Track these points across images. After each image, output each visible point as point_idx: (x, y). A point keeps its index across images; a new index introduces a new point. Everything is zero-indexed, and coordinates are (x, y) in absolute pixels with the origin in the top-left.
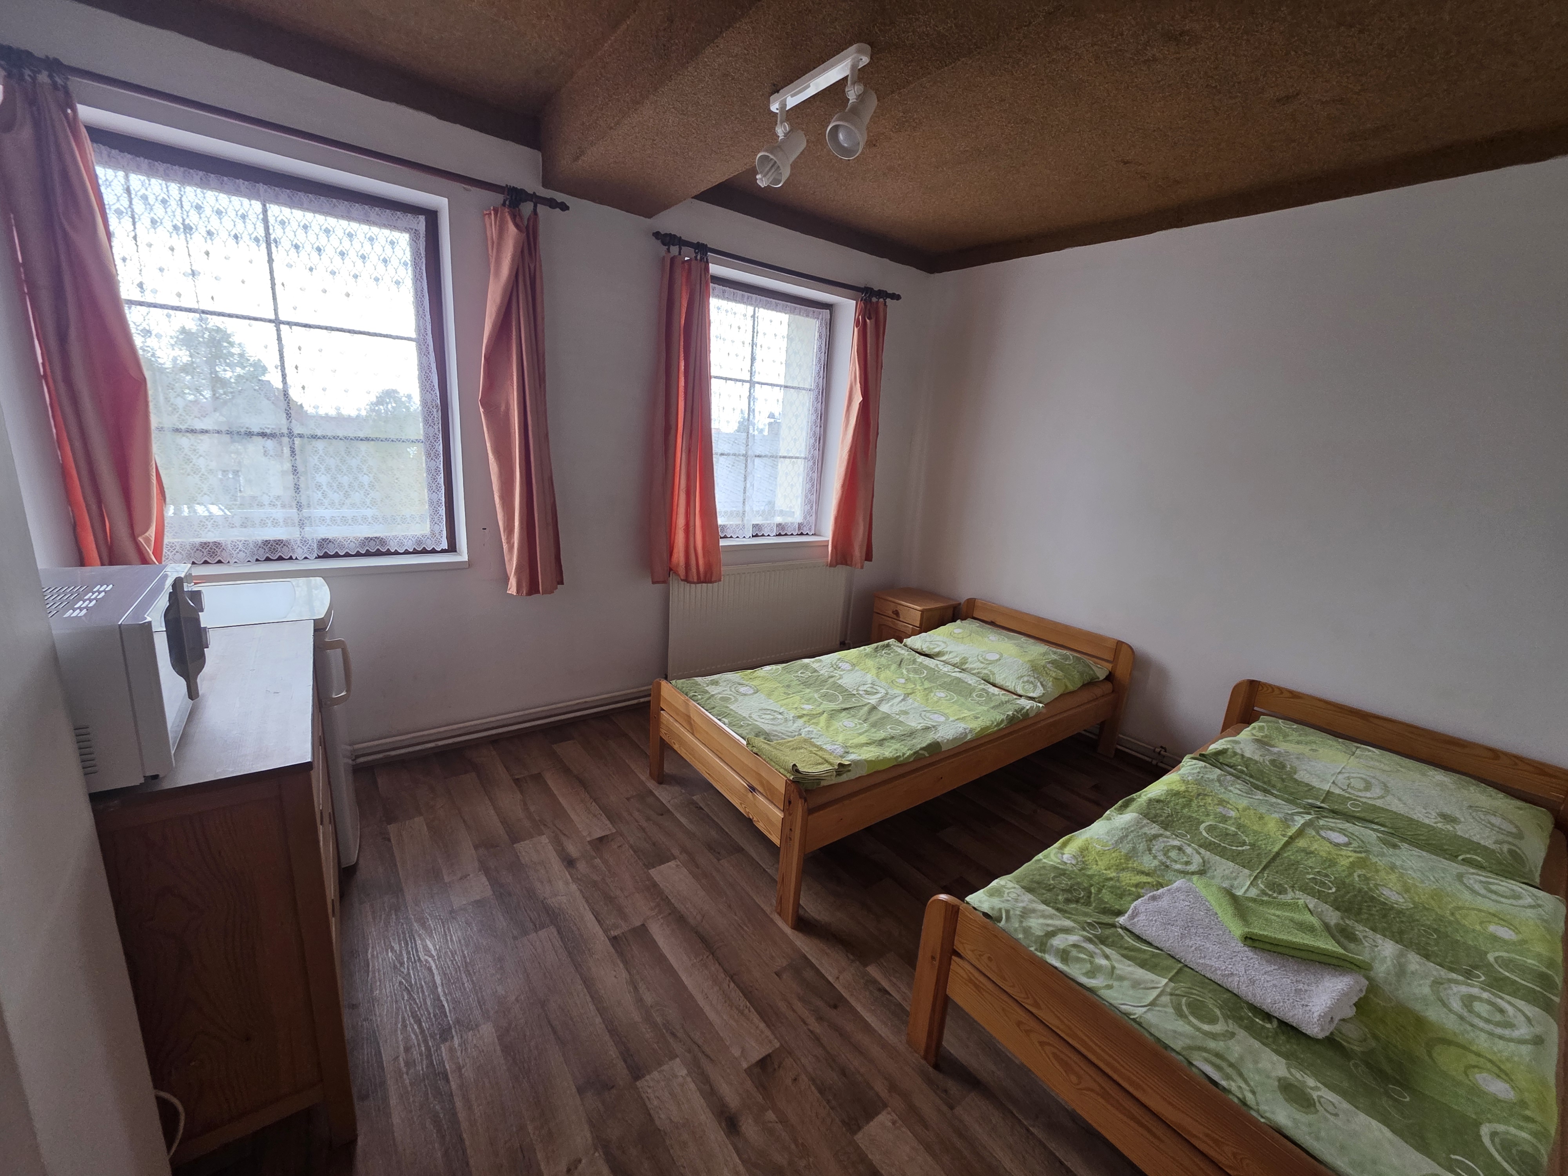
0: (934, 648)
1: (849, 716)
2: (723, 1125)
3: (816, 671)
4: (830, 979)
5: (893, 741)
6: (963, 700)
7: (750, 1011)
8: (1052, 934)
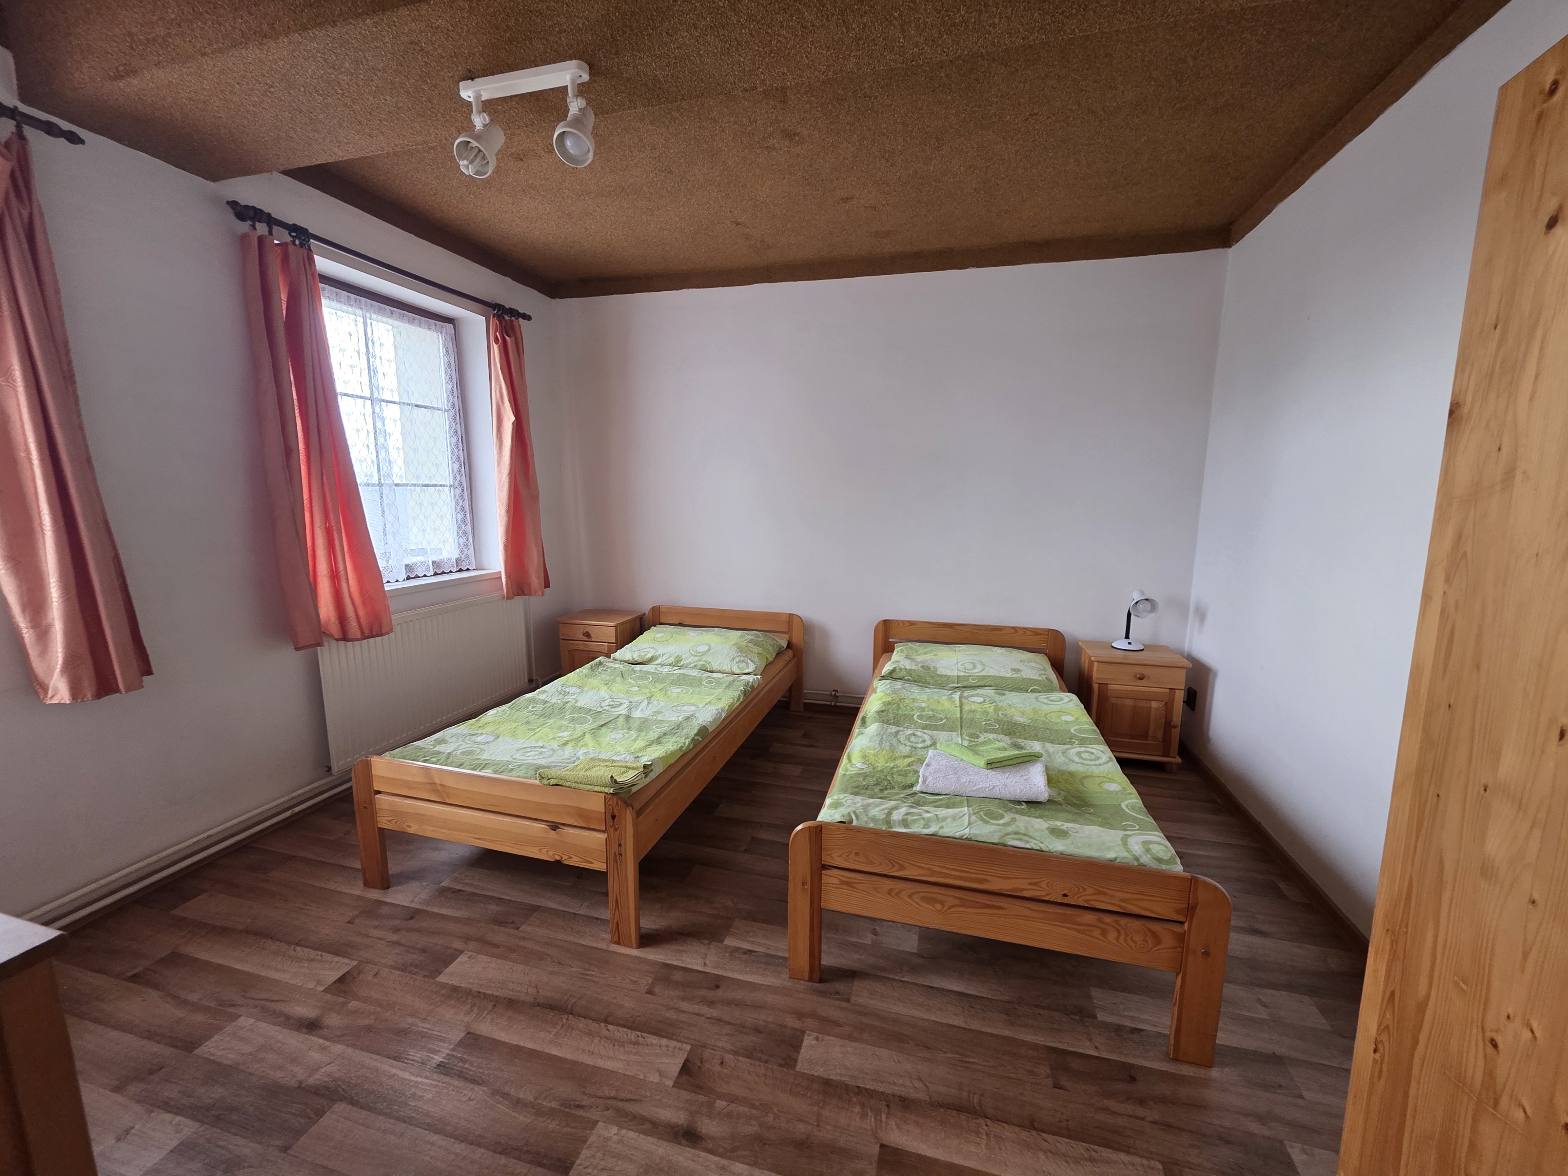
0: (645, 655)
1: (610, 730)
2: (684, 1142)
3: (546, 702)
4: (700, 968)
5: (667, 737)
6: (698, 689)
7: (644, 1038)
8: (889, 814)
